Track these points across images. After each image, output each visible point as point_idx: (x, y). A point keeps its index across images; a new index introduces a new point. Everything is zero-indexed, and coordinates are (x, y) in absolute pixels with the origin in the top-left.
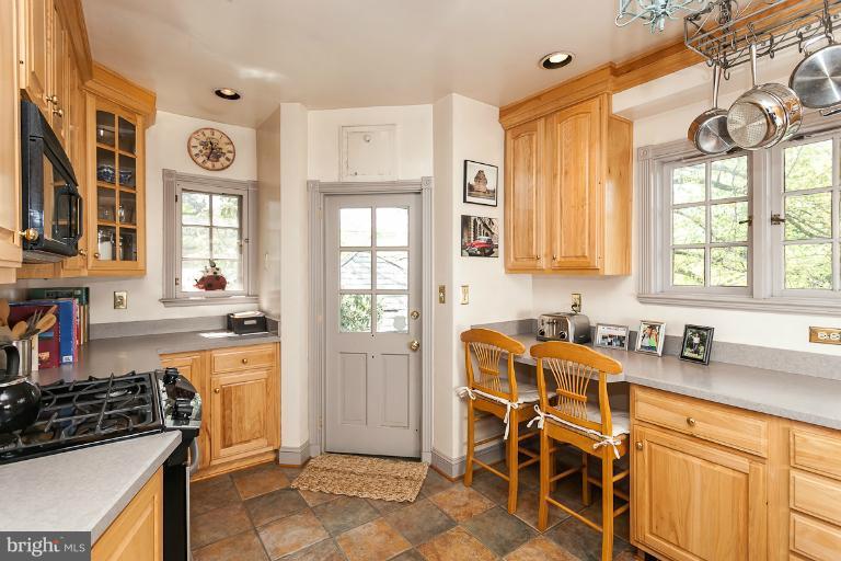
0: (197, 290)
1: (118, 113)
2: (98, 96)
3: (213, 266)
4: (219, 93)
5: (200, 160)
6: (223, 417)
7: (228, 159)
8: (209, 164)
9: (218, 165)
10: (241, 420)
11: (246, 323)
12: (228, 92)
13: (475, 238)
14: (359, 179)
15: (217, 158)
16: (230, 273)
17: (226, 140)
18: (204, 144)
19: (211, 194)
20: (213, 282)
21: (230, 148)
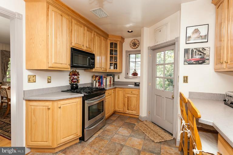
0: (132, 76)
1: (114, 42)
2: (110, 40)
3: (135, 70)
4: (128, 32)
5: (132, 47)
6: (127, 103)
7: (138, 45)
8: (134, 47)
9: (135, 47)
10: (131, 105)
11: (137, 84)
12: (130, 31)
13: (192, 57)
14: (158, 43)
15: (135, 46)
16: (138, 72)
17: (137, 41)
18: (133, 43)
19: (136, 54)
20: (135, 74)
21: (138, 42)
